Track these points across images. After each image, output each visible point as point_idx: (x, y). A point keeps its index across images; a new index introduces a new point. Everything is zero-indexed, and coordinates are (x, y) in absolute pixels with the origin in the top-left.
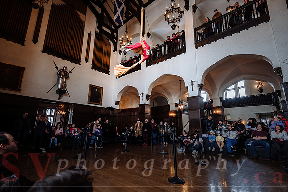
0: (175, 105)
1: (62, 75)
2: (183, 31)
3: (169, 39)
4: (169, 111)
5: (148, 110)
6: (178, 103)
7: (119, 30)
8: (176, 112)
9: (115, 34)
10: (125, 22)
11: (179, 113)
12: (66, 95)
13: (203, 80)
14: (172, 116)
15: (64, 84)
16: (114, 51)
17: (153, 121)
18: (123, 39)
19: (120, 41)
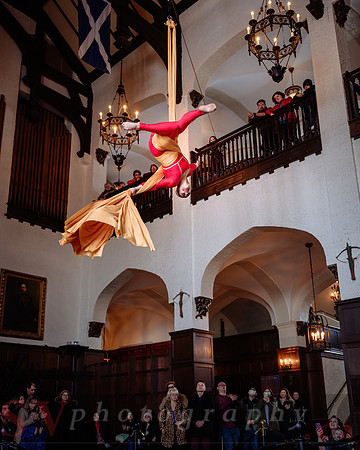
0: (294, 329)
2: (308, 82)
3: (264, 110)
4: (276, 351)
5: (204, 350)
6: (306, 319)
7: (97, 86)
8: (300, 352)
9: (84, 100)
10: (114, 60)
11: (311, 355)
14: (286, 368)
16: (80, 154)
17: (222, 389)
18: (109, 114)
19: (100, 121)
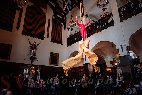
1: (33, 47)
4: (106, 67)
6: (112, 61)
7: (67, 16)
12: (36, 60)
13: (130, 43)
15: (35, 53)
18: (70, 21)
19: (68, 22)
